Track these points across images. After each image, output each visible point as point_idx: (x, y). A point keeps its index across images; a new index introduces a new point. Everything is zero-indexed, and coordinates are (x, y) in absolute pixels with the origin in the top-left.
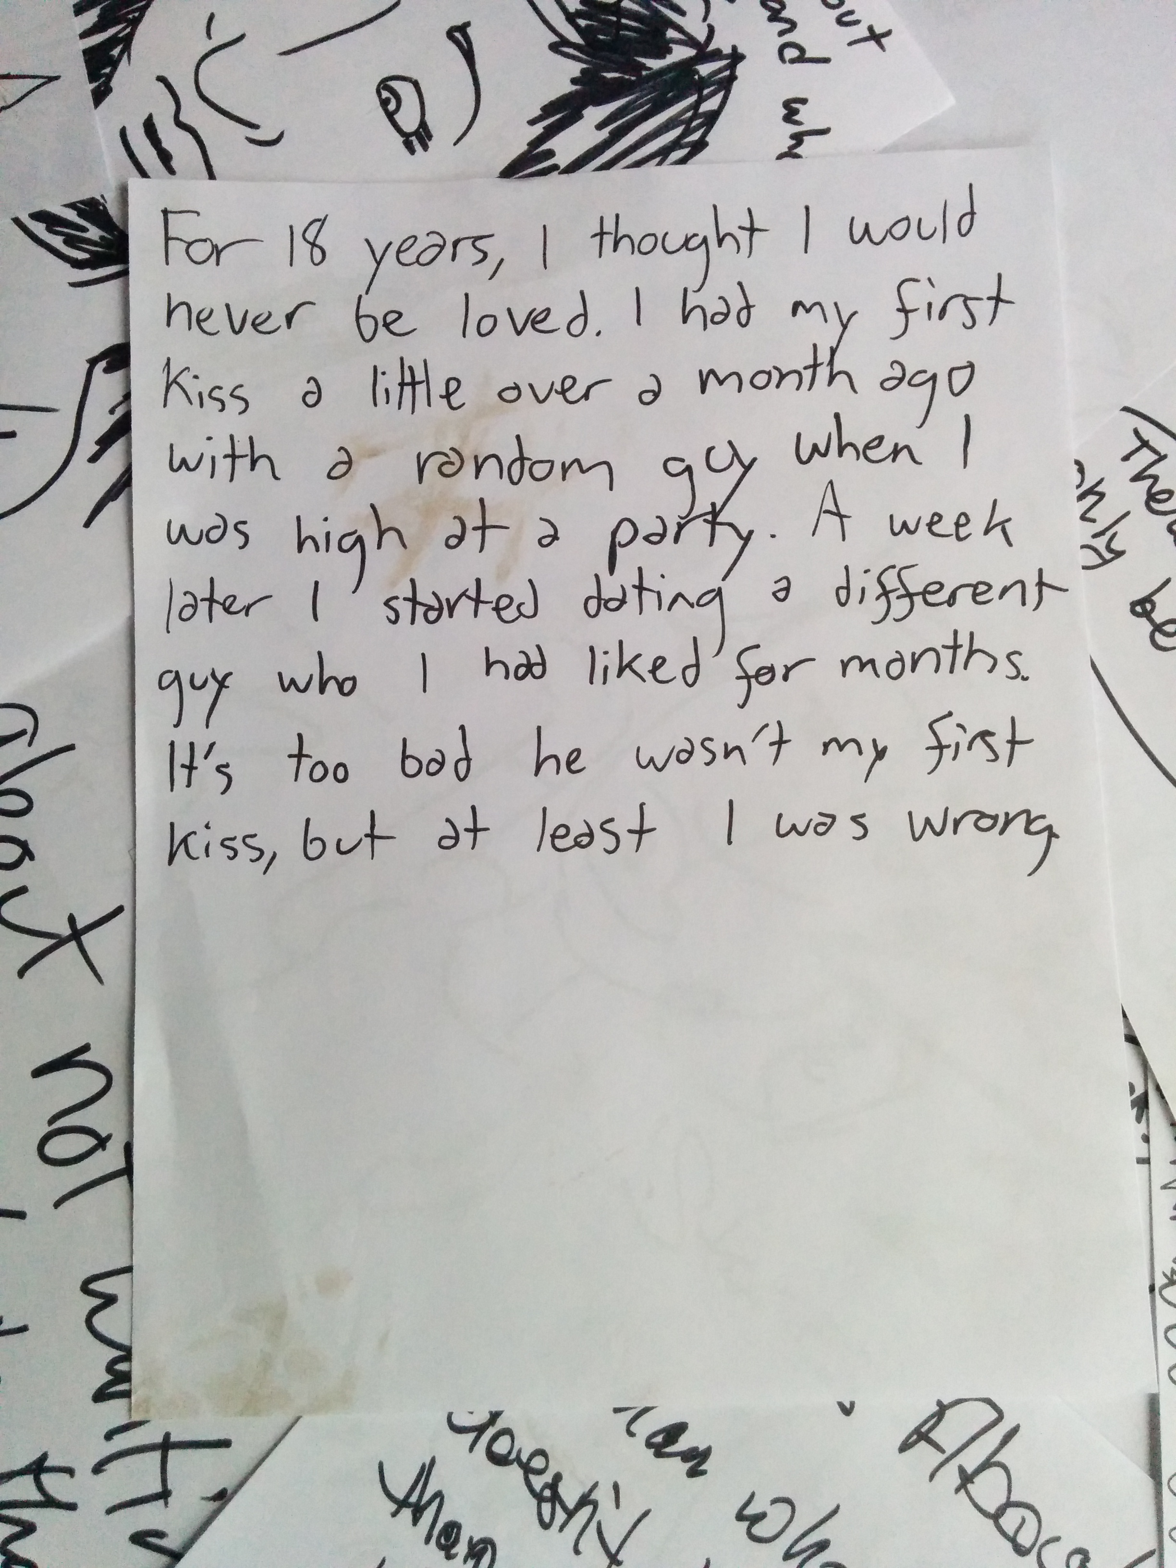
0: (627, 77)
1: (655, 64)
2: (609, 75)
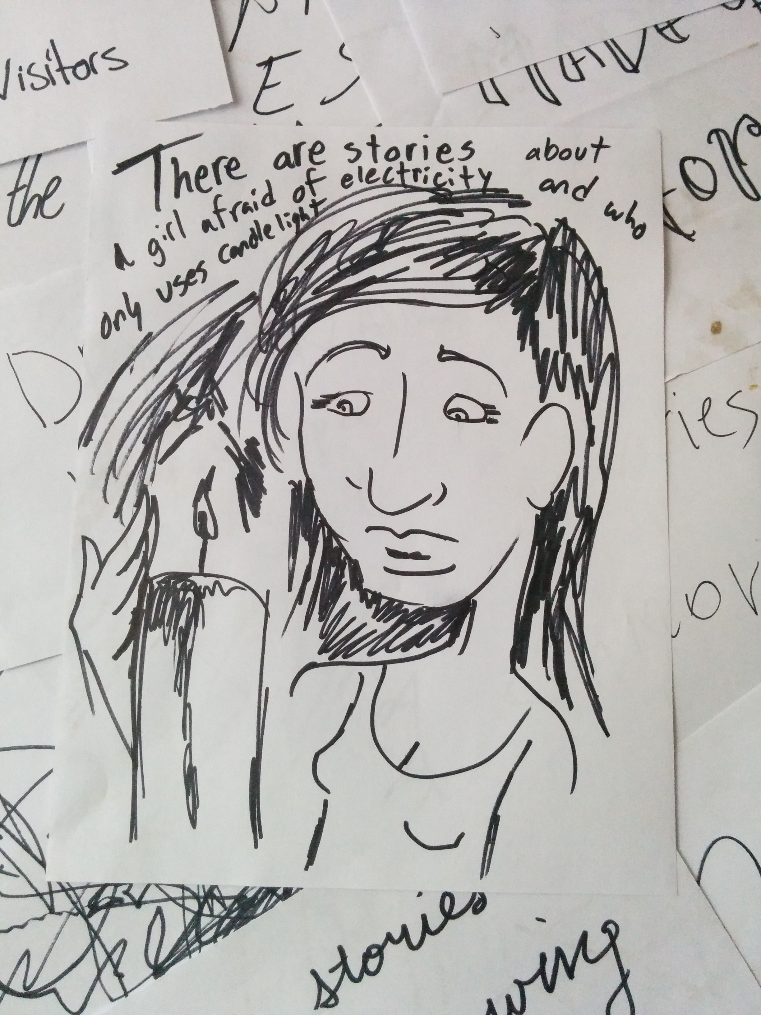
0: (532, 284)
1: (536, 265)
2: (525, 292)
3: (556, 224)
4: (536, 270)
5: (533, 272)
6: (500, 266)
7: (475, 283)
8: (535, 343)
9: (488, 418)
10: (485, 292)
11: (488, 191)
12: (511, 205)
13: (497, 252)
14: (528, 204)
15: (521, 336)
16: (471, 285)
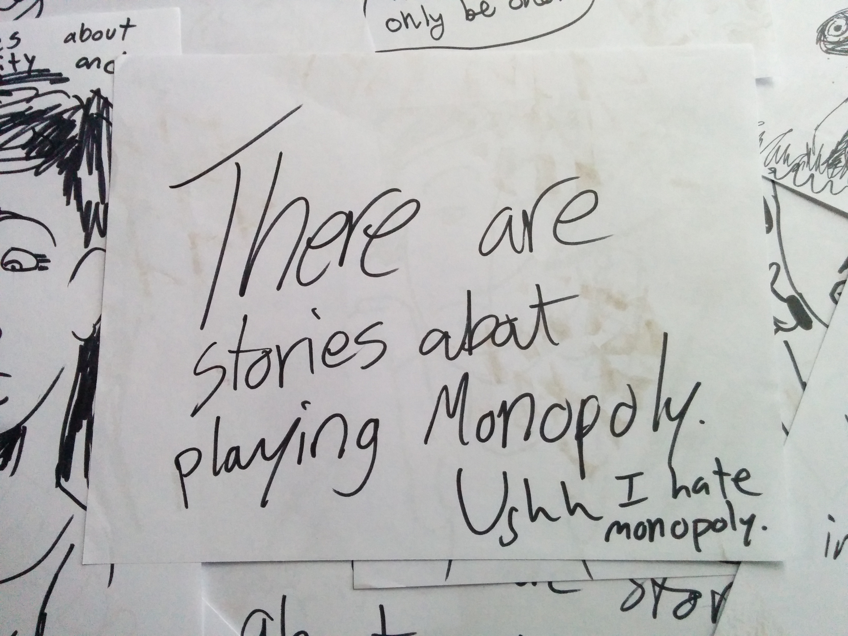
0: (74, 147)
1: (76, 131)
2: (68, 155)
3: (91, 95)
4: (77, 135)
5: (74, 137)
6: (45, 134)
7: (25, 151)
8: (79, 197)
9: (39, 266)
10: (34, 158)
11: (33, 72)
12: (53, 82)
13: (42, 123)
14: (67, 80)
15: (67, 192)
16: (21, 153)
